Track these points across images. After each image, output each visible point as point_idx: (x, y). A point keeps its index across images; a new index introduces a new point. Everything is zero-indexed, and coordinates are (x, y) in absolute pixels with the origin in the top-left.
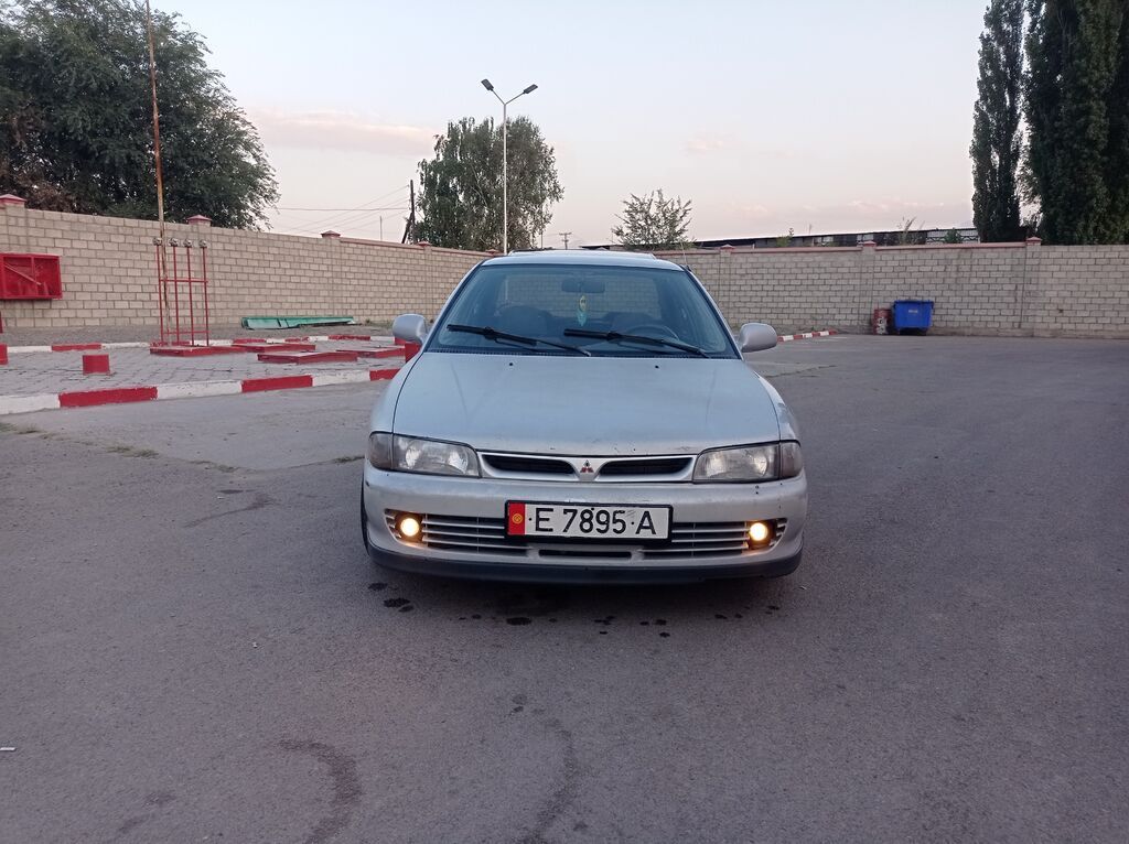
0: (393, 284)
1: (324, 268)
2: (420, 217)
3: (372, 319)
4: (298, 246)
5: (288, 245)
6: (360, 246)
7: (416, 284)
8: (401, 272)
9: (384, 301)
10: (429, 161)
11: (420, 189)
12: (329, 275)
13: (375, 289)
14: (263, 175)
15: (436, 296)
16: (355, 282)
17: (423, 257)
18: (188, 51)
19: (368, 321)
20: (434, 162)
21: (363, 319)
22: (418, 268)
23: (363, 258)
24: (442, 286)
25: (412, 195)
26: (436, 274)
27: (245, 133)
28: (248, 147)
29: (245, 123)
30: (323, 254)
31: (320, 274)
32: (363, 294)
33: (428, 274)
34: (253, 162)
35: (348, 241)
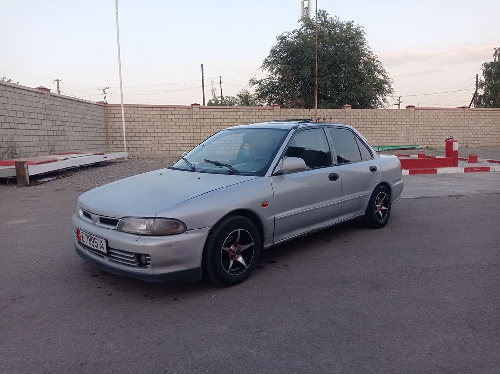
0: (444, 128)
1: (405, 123)
2: (481, 92)
3: (429, 146)
4: (391, 114)
5: (386, 114)
6: (426, 111)
7: (458, 128)
8: (449, 122)
9: (437, 137)
10: (488, 62)
11: (482, 78)
12: (407, 126)
13: (433, 131)
14: (386, 83)
15: (470, 134)
16: (422, 129)
17: (463, 114)
18: (359, 34)
19: (427, 147)
20: (492, 62)
21: (424, 146)
22: (460, 120)
23: (427, 117)
24: (475, 128)
25: (477, 82)
26: (472, 122)
27: (377, 66)
28: (380, 72)
29: (378, 61)
30: (405, 117)
31: (402, 126)
32: (426, 134)
33: (466, 122)
34: (382, 78)
35: (419, 109)
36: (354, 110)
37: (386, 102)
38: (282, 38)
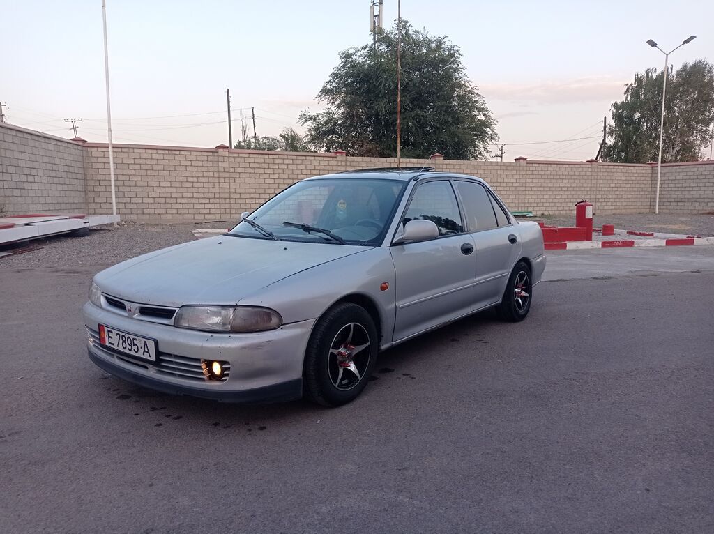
0: (565, 189)
1: (514, 181)
2: (610, 141)
3: (546, 213)
4: (496, 168)
5: (490, 167)
6: (541, 165)
7: (582, 189)
8: (572, 181)
9: (556, 201)
10: (619, 102)
11: (612, 122)
12: (517, 185)
13: (551, 193)
14: (489, 126)
15: (599, 197)
16: (536, 189)
17: (590, 170)
18: (452, 56)
19: (543, 214)
20: (623, 102)
21: (539, 213)
22: (586, 177)
23: (543, 173)
24: (605, 189)
25: (605, 127)
26: (601, 181)
27: (477, 101)
28: (480, 110)
29: (477, 95)
30: (514, 172)
31: (511, 185)
32: (541, 197)
33: (593, 181)
34: (483, 118)
35: (532, 163)
36: (448, 161)
37: (488, 152)
38: (347, 56)
